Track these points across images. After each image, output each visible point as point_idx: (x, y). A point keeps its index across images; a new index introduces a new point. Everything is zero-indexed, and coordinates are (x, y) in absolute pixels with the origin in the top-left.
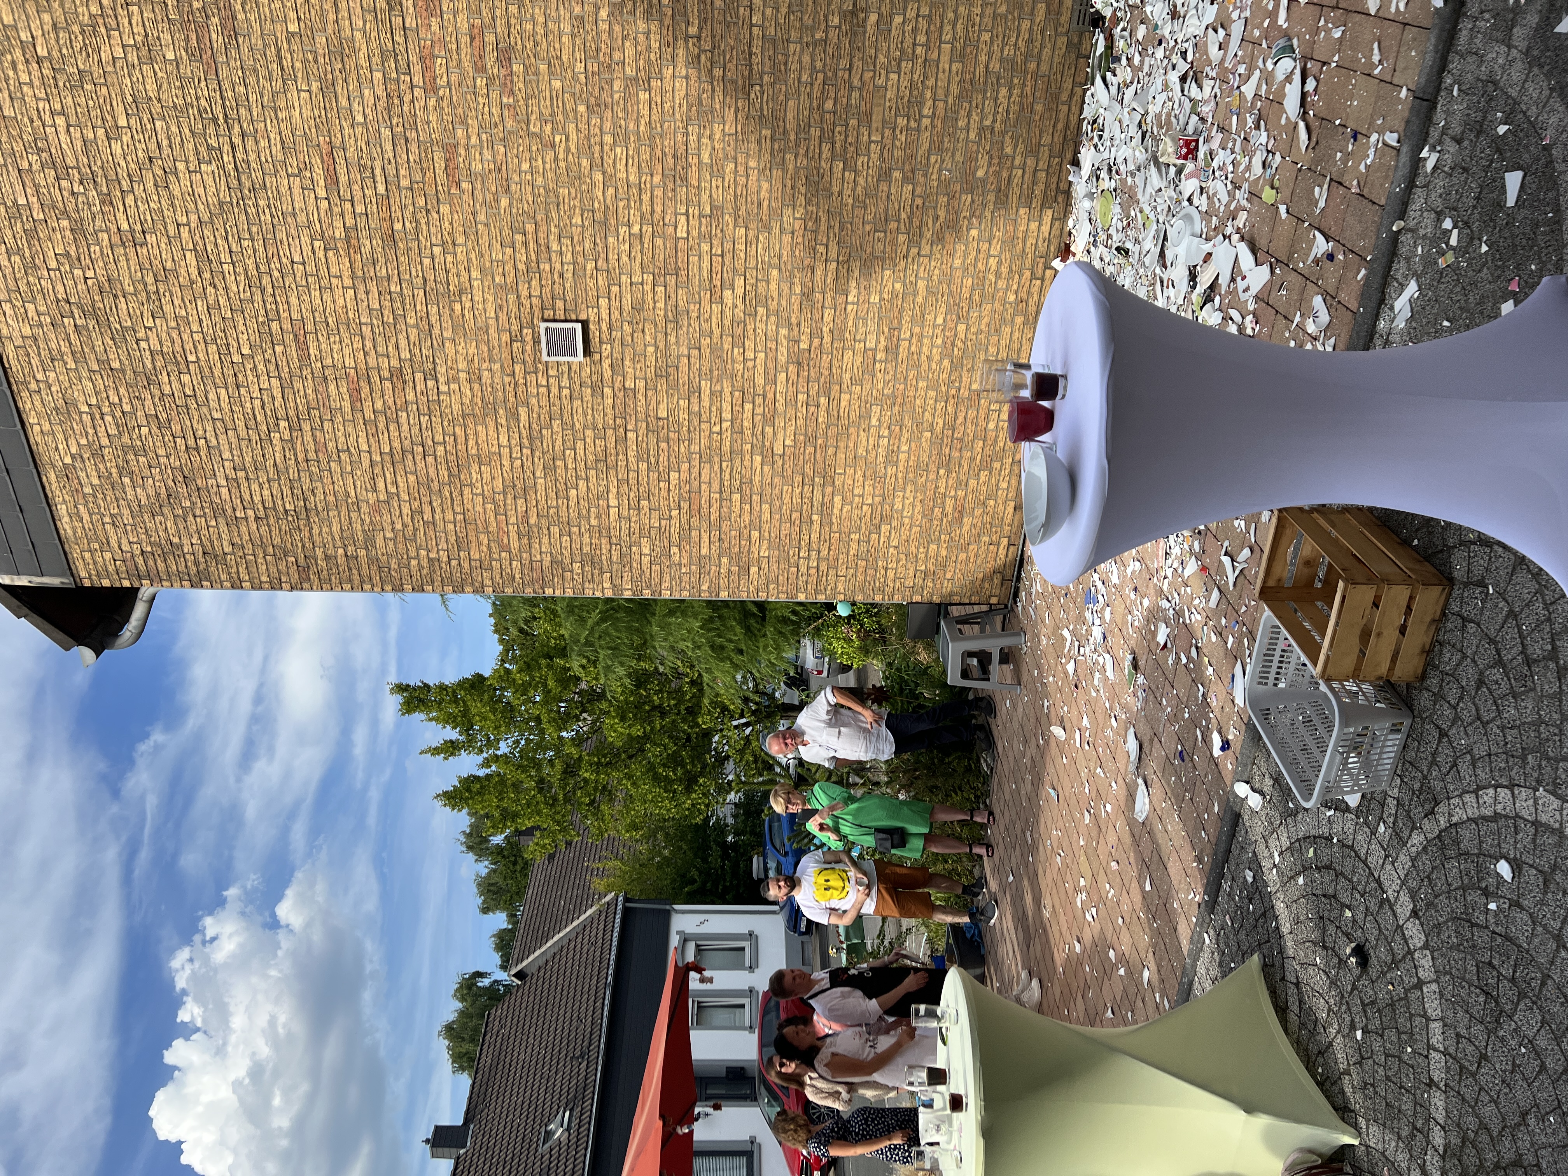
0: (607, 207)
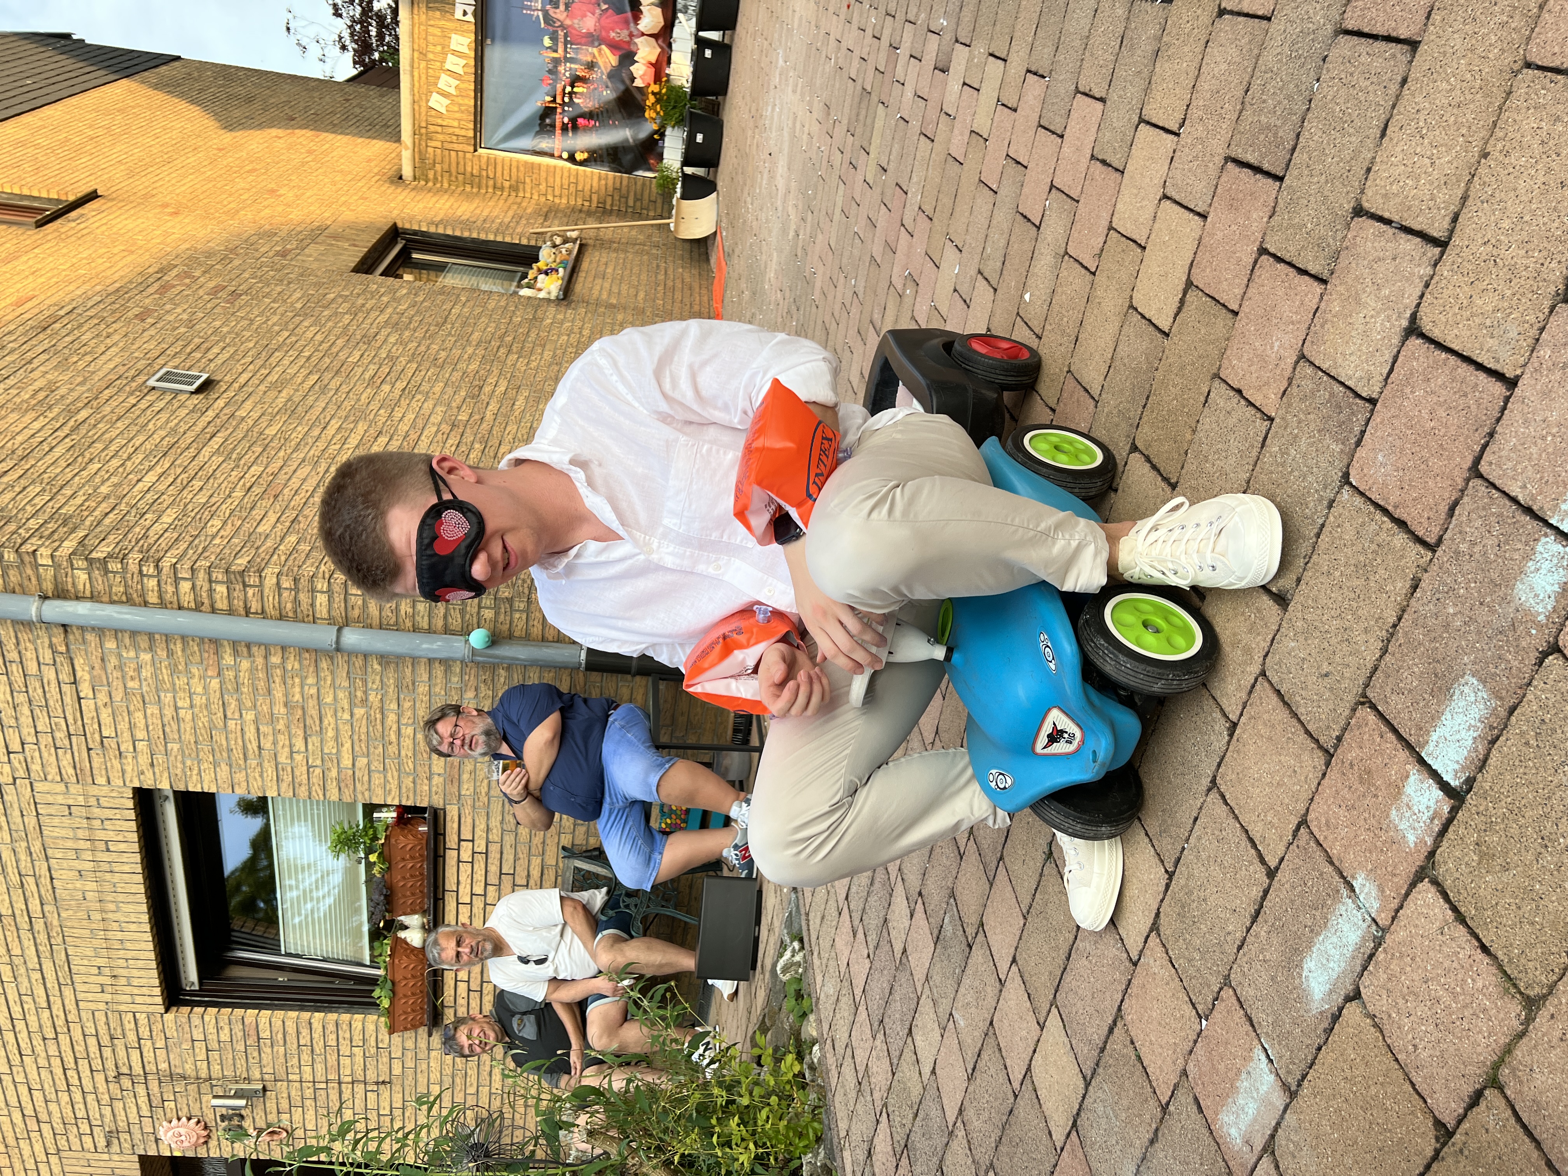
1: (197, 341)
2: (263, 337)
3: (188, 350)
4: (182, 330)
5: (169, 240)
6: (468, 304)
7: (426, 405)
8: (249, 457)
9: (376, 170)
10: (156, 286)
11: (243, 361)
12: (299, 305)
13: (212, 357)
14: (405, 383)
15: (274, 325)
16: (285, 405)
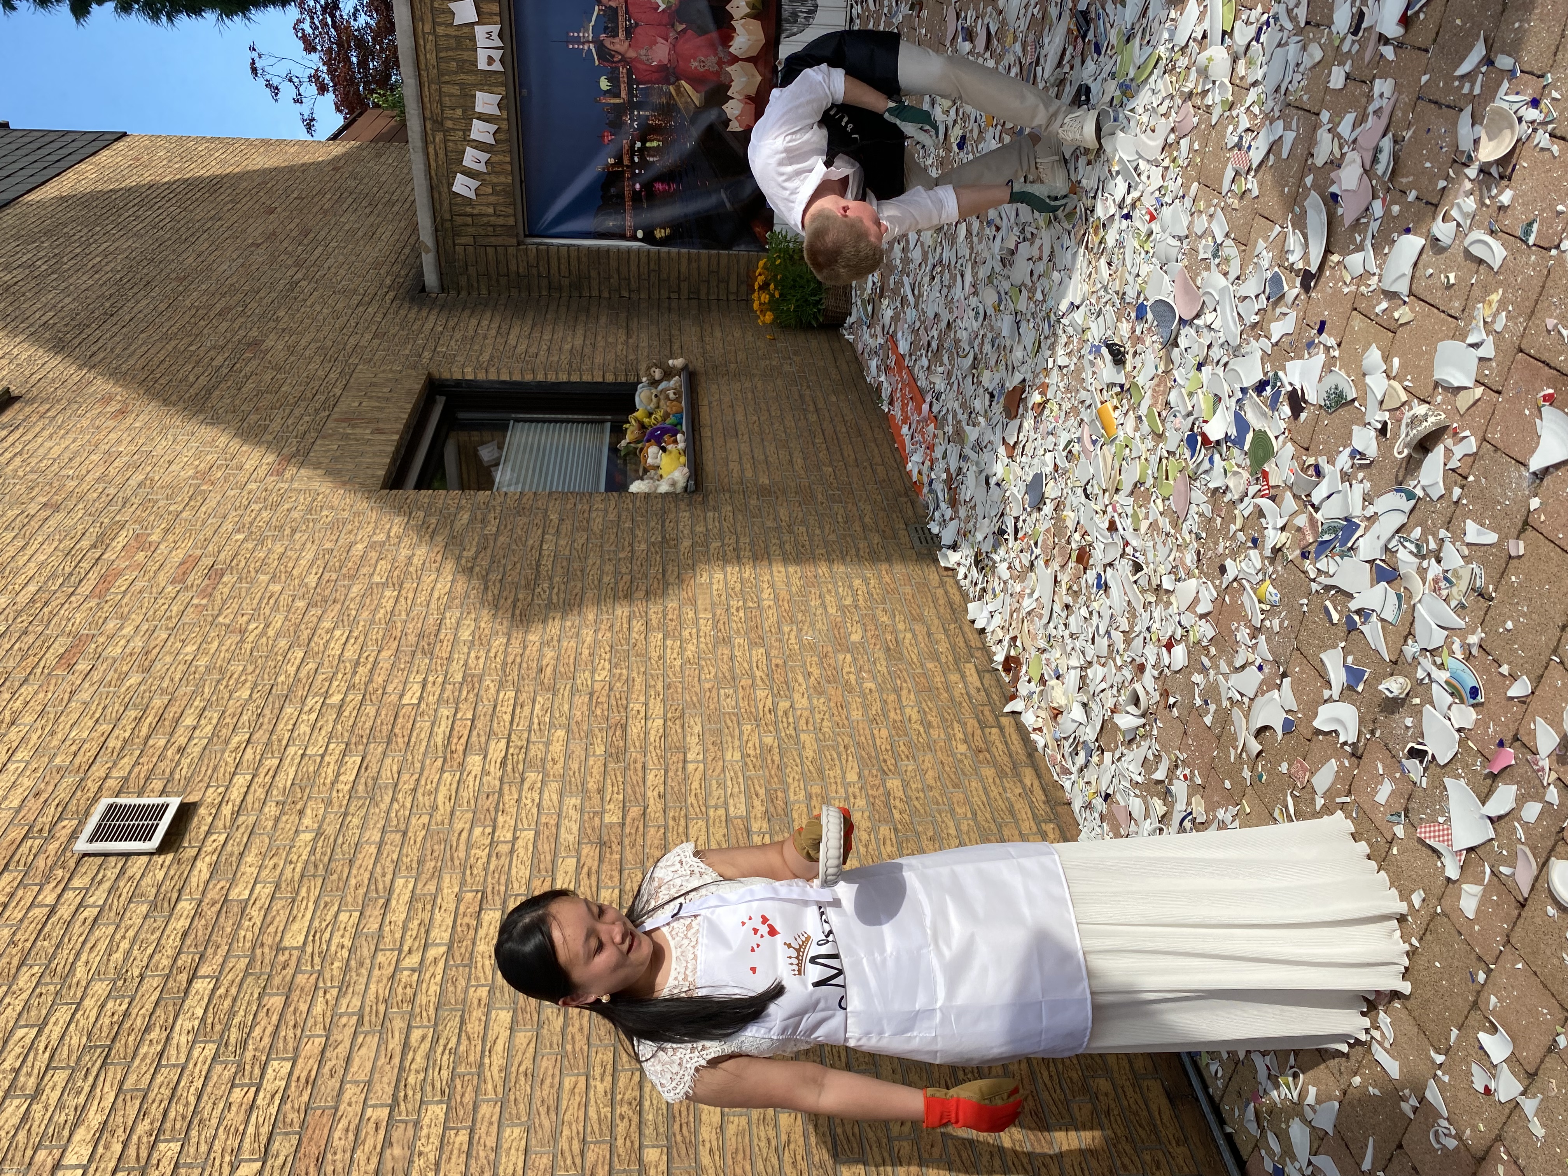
0: (297, 679)
1: (158, 702)
2: (263, 668)
3: (144, 731)
4: (134, 679)
5: (112, 471)
6: (564, 529)
7: (546, 796)
8: (262, 1033)
9: (388, 282)
10: (93, 576)
11: (236, 740)
12: (312, 580)
13: (183, 741)
14: (503, 744)
15: (278, 635)
16: (313, 851)
